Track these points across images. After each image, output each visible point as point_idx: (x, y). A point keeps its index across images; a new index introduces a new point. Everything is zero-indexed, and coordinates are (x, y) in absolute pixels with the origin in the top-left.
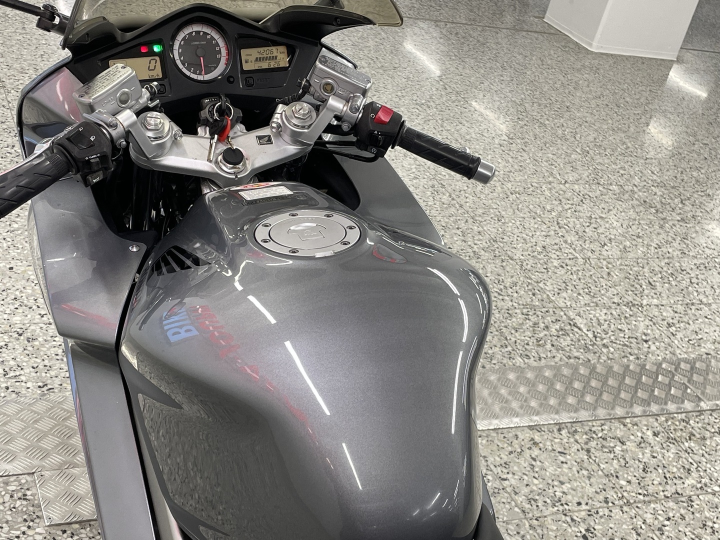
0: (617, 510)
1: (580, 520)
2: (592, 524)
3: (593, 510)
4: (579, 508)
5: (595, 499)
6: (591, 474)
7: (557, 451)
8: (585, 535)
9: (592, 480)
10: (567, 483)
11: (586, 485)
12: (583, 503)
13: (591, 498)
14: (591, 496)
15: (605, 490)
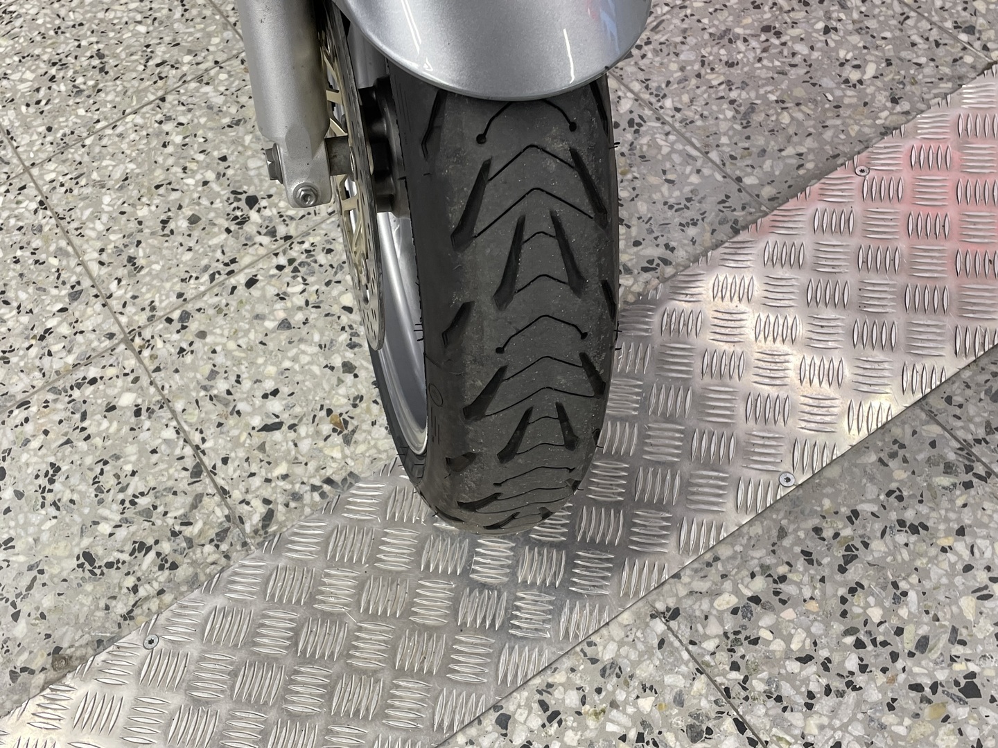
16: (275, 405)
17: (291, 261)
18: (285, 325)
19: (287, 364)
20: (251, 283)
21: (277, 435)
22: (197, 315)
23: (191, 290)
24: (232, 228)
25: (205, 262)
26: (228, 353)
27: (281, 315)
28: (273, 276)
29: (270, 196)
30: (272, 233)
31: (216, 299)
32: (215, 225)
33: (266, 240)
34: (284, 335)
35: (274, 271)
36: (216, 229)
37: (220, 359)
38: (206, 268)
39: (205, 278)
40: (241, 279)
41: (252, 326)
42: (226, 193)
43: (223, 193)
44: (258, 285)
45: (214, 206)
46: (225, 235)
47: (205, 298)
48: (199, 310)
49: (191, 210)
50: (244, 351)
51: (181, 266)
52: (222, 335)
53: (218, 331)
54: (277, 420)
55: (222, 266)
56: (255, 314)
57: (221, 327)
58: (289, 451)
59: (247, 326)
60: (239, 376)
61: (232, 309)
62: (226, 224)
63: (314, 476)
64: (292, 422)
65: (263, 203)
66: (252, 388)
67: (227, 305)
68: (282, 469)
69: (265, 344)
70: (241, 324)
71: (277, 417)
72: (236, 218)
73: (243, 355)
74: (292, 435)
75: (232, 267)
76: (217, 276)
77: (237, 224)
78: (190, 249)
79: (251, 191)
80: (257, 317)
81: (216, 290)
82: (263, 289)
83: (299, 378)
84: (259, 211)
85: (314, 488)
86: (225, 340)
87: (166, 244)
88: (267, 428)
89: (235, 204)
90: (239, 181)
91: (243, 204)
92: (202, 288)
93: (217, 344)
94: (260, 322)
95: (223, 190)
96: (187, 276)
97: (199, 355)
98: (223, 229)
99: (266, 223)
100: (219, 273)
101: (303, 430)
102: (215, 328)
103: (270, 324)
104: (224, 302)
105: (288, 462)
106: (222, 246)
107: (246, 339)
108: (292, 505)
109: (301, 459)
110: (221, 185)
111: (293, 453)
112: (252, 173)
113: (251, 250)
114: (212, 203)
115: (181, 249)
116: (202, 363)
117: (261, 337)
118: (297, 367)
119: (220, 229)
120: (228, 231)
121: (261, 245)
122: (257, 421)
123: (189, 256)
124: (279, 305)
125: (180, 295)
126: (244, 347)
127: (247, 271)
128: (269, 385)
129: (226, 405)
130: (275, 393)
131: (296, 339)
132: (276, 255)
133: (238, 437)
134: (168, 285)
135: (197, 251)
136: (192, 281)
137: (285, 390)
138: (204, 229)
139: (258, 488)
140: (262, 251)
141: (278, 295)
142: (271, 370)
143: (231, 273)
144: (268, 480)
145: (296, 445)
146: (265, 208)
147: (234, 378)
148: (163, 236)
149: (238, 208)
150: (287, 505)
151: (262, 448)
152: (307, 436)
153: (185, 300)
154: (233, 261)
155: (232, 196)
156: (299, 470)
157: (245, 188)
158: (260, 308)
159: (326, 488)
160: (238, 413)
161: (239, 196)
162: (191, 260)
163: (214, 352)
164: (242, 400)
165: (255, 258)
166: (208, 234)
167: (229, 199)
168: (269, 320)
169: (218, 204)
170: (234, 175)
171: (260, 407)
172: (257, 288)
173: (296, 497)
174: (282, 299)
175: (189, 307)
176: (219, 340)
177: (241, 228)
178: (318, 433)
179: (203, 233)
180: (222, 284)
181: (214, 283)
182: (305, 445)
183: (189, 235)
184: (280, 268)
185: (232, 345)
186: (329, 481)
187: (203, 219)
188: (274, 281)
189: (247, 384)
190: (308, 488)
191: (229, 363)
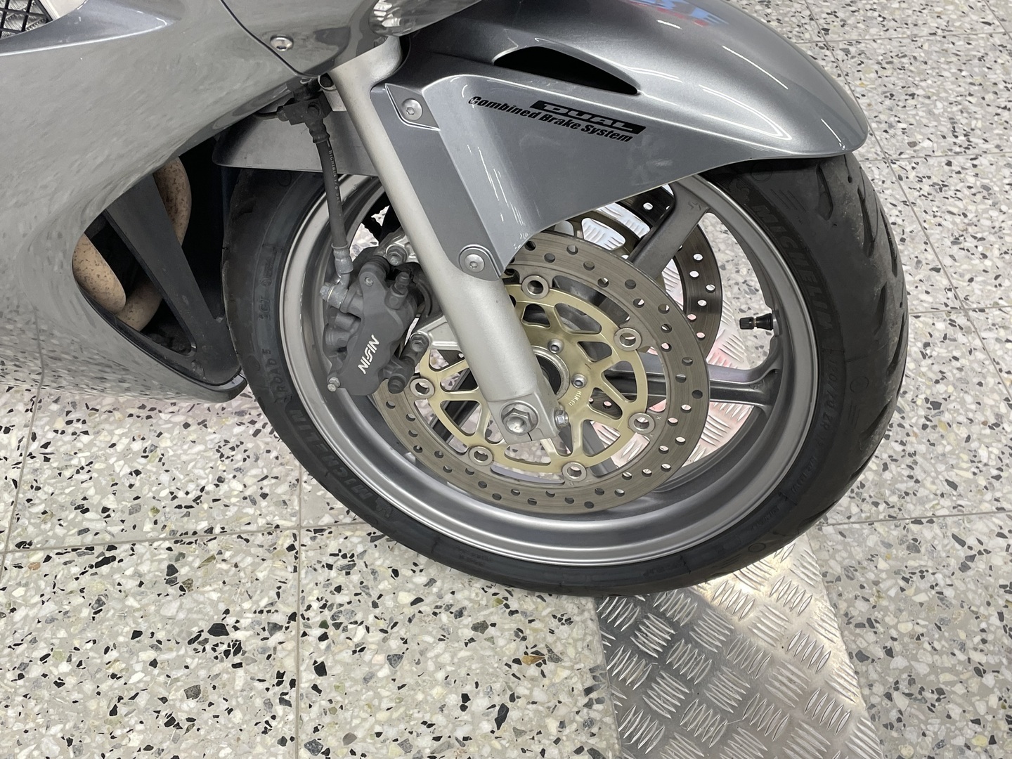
16: (479, 703)
17: (324, 625)
18: (394, 660)
19: (440, 675)
20: (321, 669)
21: (513, 715)
22: (321, 734)
23: (282, 728)
24: (237, 660)
25: (259, 702)
26: (390, 722)
27: (381, 658)
28: (328, 647)
29: (227, 612)
30: (275, 627)
31: (315, 709)
32: (217, 675)
33: (279, 636)
34: (405, 664)
35: (324, 644)
36: (225, 676)
37: (391, 733)
38: (268, 704)
39: (279, 709)
40: (308, 677)
41: (374, 689)
42: (185, 649)
43: (182, 652)
44: (328, 665)
45: (192, 667)
46: (240, 671)
47: (306, 718)
48: (316, 730)
49: (176, 691)
50: (397, 708)
51: (244, 727)
52: (364, 720)
53: (356, 722)
54: (497, 708)
55: (277, 688)
56: (362, 680)
57: (352, 717)
58: (537, 711)
59: (371, 693)
60: (424, 723)
61: (339, 698)
62: (228, 663)
63: (576, 701)
64: (508, 696)
65: (230, 621)
66: (447, 717)
67: (331, 701)
68: (553, 725)
69: (404, 686)
70: (363, 697)
71: (494, 706)
72: (227, 653)
73: (402, 710)
74: (520, 702)
75: (287, 679)
76: (286, 697)
77: (235, 654)
78: (230, 711)
79: (206, 626)
80: (366, 680)
81: (303, 705)
82: (336, 662)
83: (463, 672)
84: (236, 628)
85: (589, 705)
86: (372, 720)
87: (202, 732)
88: (500, 721)
89: (208, 647)
90: (181, 631)
91: (213, 640)
92: (291, 717)
93: (372, 727)
94: (373, 680)
95: (178, 651)
96: (262, 726)
97: (373, 749)
98: (231, 669)
99: (258, 628)
100: (283, 694)
101: (521, 690)
102: (350, 723)
103: (385, 671)
104: (325, 703)
105: (548, 716)
106: (252, 679)
107: (385, 700)
108: (595, 730)
109: (551, 704)
110: (171, 650)
111: (541, 708)
112: (181, 615)
113: (280, 654)
114: (187, 667)
115: (221, 720)
116: (384, 751)
117: (393, 686)
118: (449, 668)
119: (228, 673)
120: (239, 665)
121: (280, 643)
122: (487, 726)
123: (237, 716)
124: (367, 656)
125: (283, 742)
126: (393, 705)
127: (302, 668)
128: (454, 700)
129: (450, 746)
130: (465, 698)
131: (417, 657)
132: (305, 634)
133: (493, 749)
134: (259, 749)
135: (238, 705)
136: (273, 723)
137: (469, 689)
138: (214, 687)
139: (560, 752)
140: (290, 645)
141: (354, 652)
142: (437, 691)
143: (293, 683)
144: (557, 741)
145: (534, 703)
146: (237, 622)
147: (424, 727)
148: (188, 730)
149: (217, 645)
150: (593, 735)
151: (518, 733)
152: (531, 690)
153: (292, 739)
154: (280, 675)
155: (195, 645)
156: (562, 711)
157: (195, 630)
158: (359, 673)
159: (594, 695)
160: (465, 739)
161: (201, 639)
162: (244, 715)
163: (379, 734)
164: (454, 730)
165: (293, 654)
166: (224, 685)
167: (195, 649)
168: (378, 671)
169: (193, 662)
170: (169, 632)
171: (472, 718)
172: (331, 667)
173: (589, 723)
174: (362, 650)
175: (305, 738)
176: (367, 725)
177: (244, 653)
178: (533, 679)
179: (219, 690)
180: (300, 697)
181: (293, 703)
182: (539, 695)
183: (211, 704)
184: (324, 637)
185: (382, 716)
186: (588, 691)
187: (201, 683)
188: (333, 648)
189: (439, 719)
190: (585, 710)
191: (402, 727)
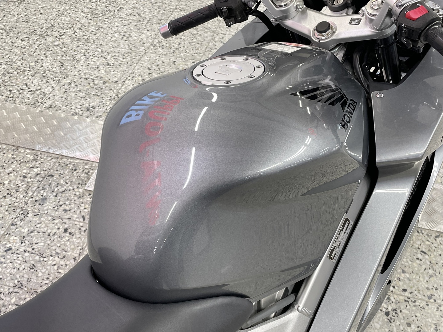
0: (434, 307)
1: (394, 301)
2: (402, 307)
3: (412, 299)
4: (403, 293)
5: (421, 292)
6: (435, 275)
7: (421, 250)
8: (389, 312)
9: (431, 279)
10: (408, 273)
11: (424, 280)
12: (409, 291)
13: (419, 290)
14: (420, 288)
15: (436, 289)
16: (420, 256)
19: (410, 263)
20: (405, 290)
21: (424, 250)
22: (426, 295)
23: (423, 304)
24: (399, 311)
25: (414, 308)
26: (424, 278)
27: (403, 275)
28: (397, 287)
31: (418, 295)
32: (403, 317)
33: (392, 298)
34: (406, 269)
35: (396, 288)
36: (404, 315)
37: (427, 279)
38: (415, 306)
39: (417, 303)
40: (407, 294)
41: (413, 279)
42: (393, 324)
43: (394, 325)
44: (403, 288)
45: (400, 323)
46: (403, 311)
47: (420, 298)
48: (424, 296)
49: (408, 329)
50: (419, 275)
51: (422, 314)
52: (422, 284)
53: (423, 286)
54: (422, 253)
55: (410, 302)
56: (410, 281)
57: (421, 286)
58: (423, 245)
59: (414, 280)
60: (425, 270)
61: (415, 288)
62: (400, 314)
63: (421, 236)
64: (418, 250)
65: (384, 310)
66: (423, 265)
67: (416, 290)
68: (427, 243)
69: (412, 272)
70: (415, 282)
71: (421, 254)
72: (396, 313)
73: (420, 274)
74: (420, 247)
75: (407, 299)
76: (413, 301)
77: (396, 311)
78: (416, 316)
79: (385, 317)
80: (410, 280)
81: (416, 297)
82: (403, 286)
83: (409, 257)
84: (387, 309)
85: (423, 234)
86: (422, 282)
87: (422, 325)
88: (425, 253)
89: (393, 318)
90: (386, 324)
91: (391, 316)
92: (420, 301)
93: (425, 283)
94: (410, 278)
95: (393, 326)
96: (422, 309)
97: (431, 284)
98: (402, 313)
99: (388, 303)
100: (412, 301)
101: (417, 246)
102: (423, 287)
103: (408, 275)
104: (416, 292)
105: (425, 243)
106: (406, 308)
107: (417, 277)
108: (430, 235)
109: (422, 241)
110: (393, 328)
111: (422, 244)
112: (380, 323)
113: (398, 299)
114: (400, 325)
115: (419, 319)
116: (432, 282)
117: (412, 274)
118: (408, 260)
119: (403, 314)
120: (401, 311)
121: (394, 298)
122: (427, 257)
123: (418, 315)
124: (402, 278)
125: (428, 305)
126: (418, 276)
127: (404, 295)
128: (418, 261)
129: (432, 267)
130: (418, 259)
131: (403, 266)
132: (392, 291)
133: (433, 257)
134: (429, 311)
135: (414, 314)
136: (421, 306)
137: (415, 257)
138: (408, 319)
139: (436, 244)
140: (395, 296)
141: (400, 281)
142: (415, 264)
143: (409, 298)
144: (432, 243)
145: (421, 245)
146: (385, 308)
147: (426, 271)
148: (421, 328)
149: (393, 315)
150: (431, 235)
151: (429, 250)
152: (417, 244)
153: (427, 302)
154: (405, 301)
155: (392, 321)
156: (424, 240)
157: (386, 320)
158: (407, 282)
159: (420, 231)
160: (430, 262)
161: (390, 319)
162: (418, 313)
163: (427, 281)
164: (427, 264)
165: (399, 296)
166: (407, 316)
167: (393, 321)
168: (407, 276)
169: (398, 323)
170: (386, 327)
171: (424, 259)
172: (404, 287)
173: (428, 235)
174: (399, 279)
175: (427, 299)
176: (424, 284)
177: (396, 308)
178: (414, 243)
179: (409, 317)
180: (413, 297)
181: (415, 300)
182: (419, 243)
183: (413, 321)
184: (394, 287)
185: (421, 279)
186: (418, 232)
187: (406, 322)
188: (398, 285)
189: (424, 267)
190: (424, 235)
191: (425, 275)
